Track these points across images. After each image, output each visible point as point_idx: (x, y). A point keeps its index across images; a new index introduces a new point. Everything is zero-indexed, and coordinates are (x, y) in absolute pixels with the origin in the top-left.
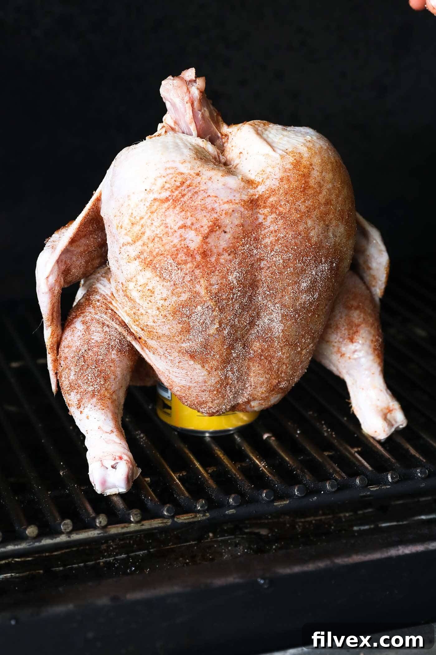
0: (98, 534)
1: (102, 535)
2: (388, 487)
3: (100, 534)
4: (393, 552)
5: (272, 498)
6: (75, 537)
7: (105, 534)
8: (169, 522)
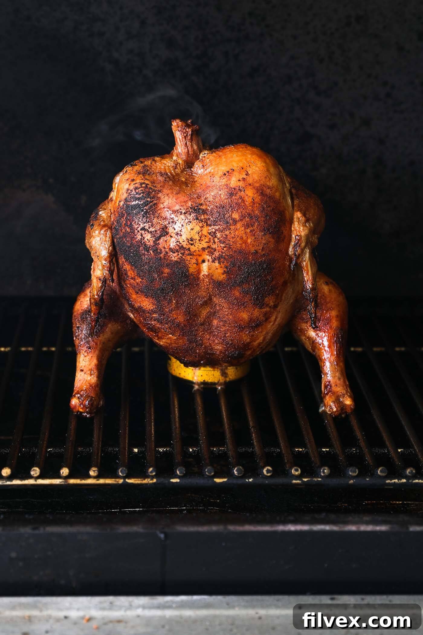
0: (60, 482)
1: (63, 483)
2: (320, 479)
3: (61, 482)
4: (281, 528)
5: (213, 474)
6: (40, 482)
7: (66, 483)
8: (121, 481)
